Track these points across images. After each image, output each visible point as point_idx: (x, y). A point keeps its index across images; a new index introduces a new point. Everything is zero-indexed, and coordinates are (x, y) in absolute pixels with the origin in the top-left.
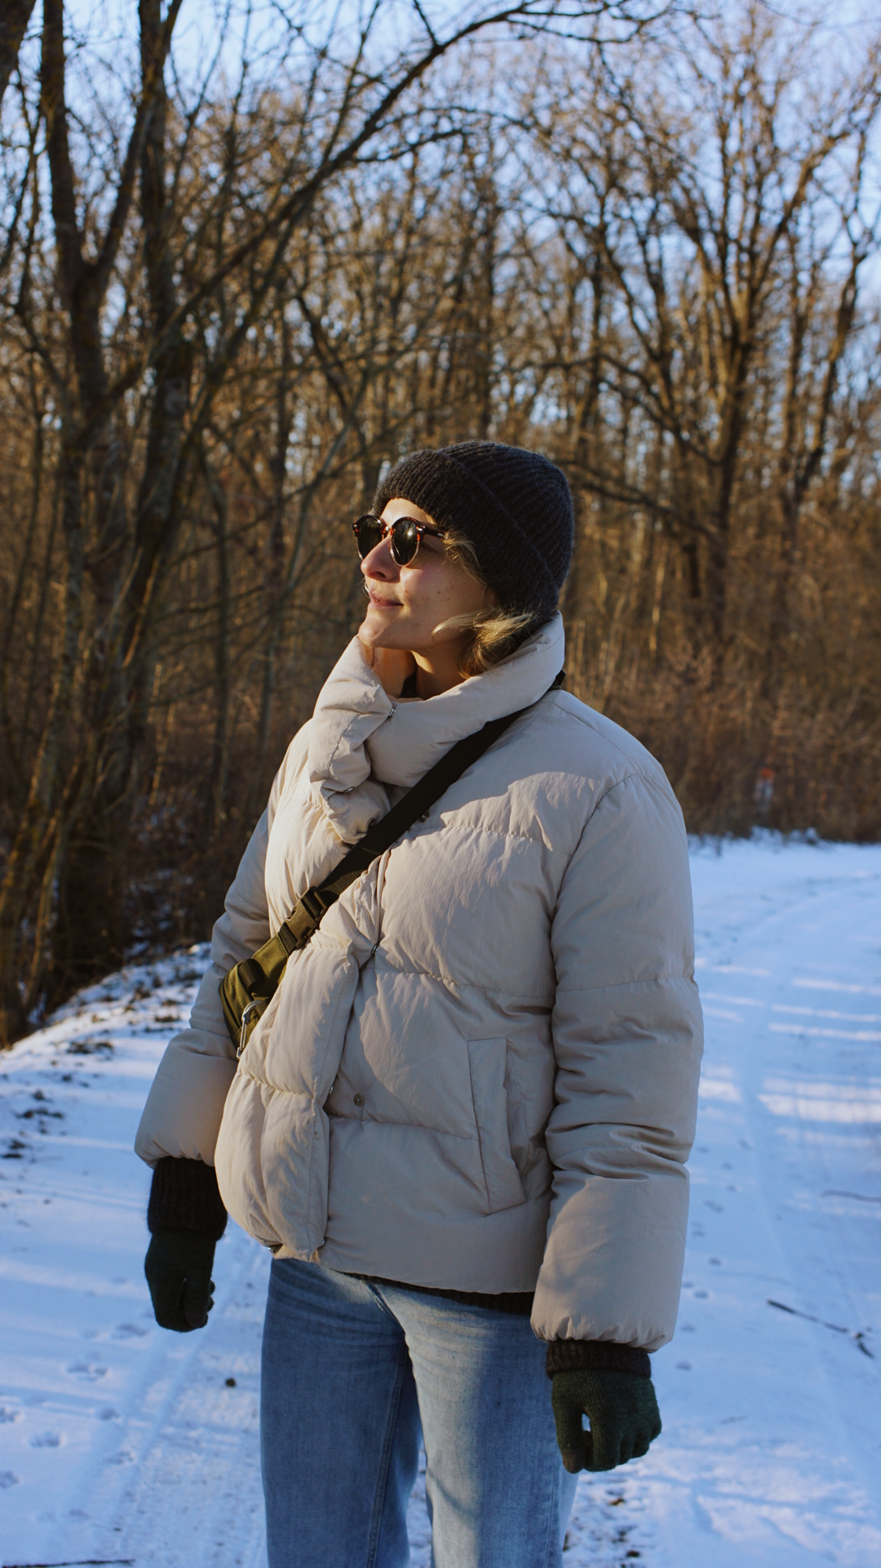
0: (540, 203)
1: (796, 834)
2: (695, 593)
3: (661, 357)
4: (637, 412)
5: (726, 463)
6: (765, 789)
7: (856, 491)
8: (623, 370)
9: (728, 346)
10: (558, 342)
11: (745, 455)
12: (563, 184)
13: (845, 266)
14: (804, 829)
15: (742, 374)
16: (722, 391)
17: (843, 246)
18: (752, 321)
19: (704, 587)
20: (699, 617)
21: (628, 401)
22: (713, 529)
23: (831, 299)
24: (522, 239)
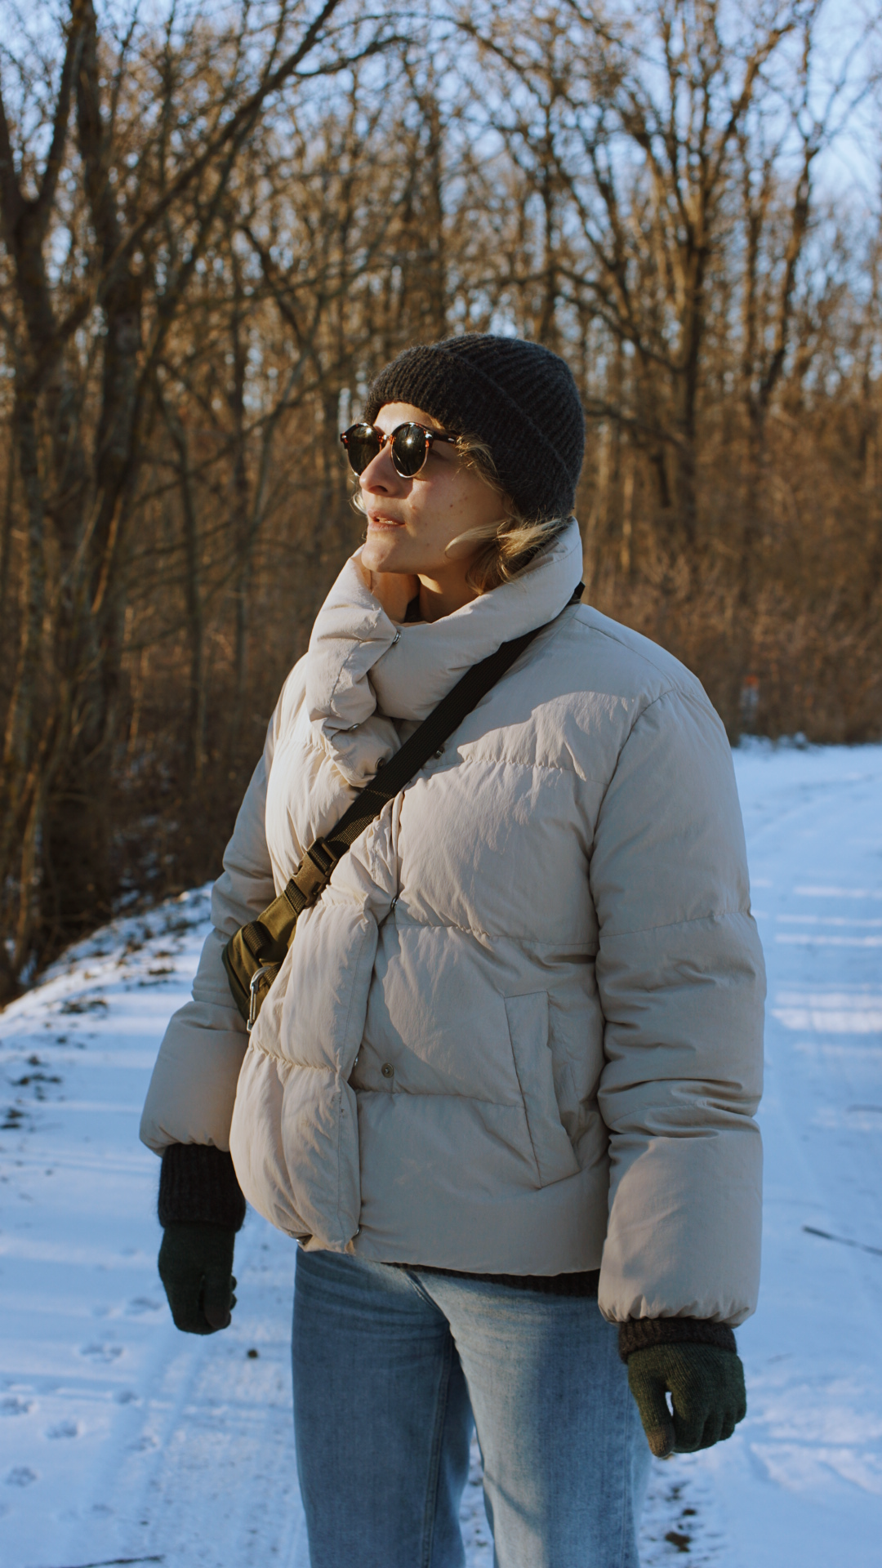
1: (784, 740)
2: (665, 503)
3: (617, 267)
4: (597, 323)
5: (688, 369)
6: (750, 696)
7: (820, 393)
8: (579, 281)
9: (685, 251)
10: (511, 258)
11: (706, 362)
12: (506, 95)
13: (797, 162)
14: (792, 734)
15: (699, 278)
16: (680, 297)
17: (794, 143)
18: (706, 224)
19: (674, 497)
20: (671, 528)
21: (585, 313)
22: (680, 437)
23: (784, 199)
24: (467, 156)
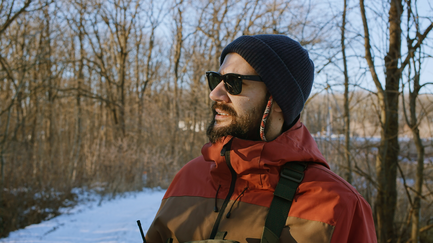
0: (63, 17)
1: (155, 189)
2: (116, 123)
3: (101, 57)
4: (94, 72)
5: (121, 86)
6: (145, 177)
7: (155, 91)
8: (89, 61)
9: (120, 54)
10: (70, 55)
11: (126, 84)
12: (68, 10)
13: (150, 29)
14: (157, 187)
15: (124, 60)
16: (118, 66)
17: (148, 24)
18: (126, 47)
19: (119, 121)
20: (118, 129)
21: (90, 69)
22: (120, 104)
23: (147, 40)
24: (58, 27)
